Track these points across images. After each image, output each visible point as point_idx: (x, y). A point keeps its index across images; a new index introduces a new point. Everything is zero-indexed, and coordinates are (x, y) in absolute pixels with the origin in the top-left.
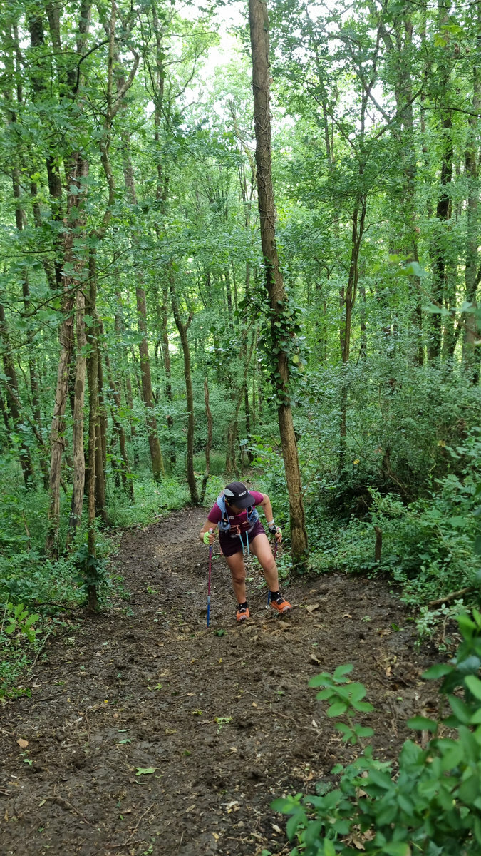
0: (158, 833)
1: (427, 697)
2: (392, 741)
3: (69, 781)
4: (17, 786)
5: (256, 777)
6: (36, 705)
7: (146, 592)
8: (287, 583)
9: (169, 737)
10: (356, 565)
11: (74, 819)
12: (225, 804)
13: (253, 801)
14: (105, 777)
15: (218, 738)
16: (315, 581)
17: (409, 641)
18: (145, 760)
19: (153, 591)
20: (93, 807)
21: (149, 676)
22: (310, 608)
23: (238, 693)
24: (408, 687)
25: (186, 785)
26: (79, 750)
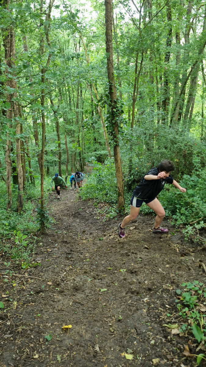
0: (120, 311)
3: (76, 295)
4: (58, 298)
5: (150, 290)
6: (45, 269)
8: (116, 219)
9: (105, 278)
11: (87, 308)
12: (143, 299)
13: (153, 297)
14: (90, 293)
15: (126, 277)
17: (180, 239)
18: (101, 286)
20: (92, 303)
21: (82, 256)
22: (131, 228)
23: (123, 260)
24: (188, 255)
25: (123, 294)
26: (74, 284)
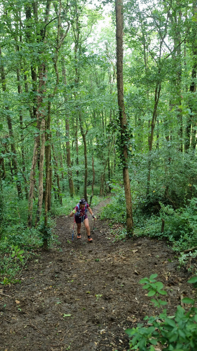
0: (72, 341)
1: (183, 290)
2: (168, 307)
3: (36, 318)
4: (15, 319)
5: (112, 320)
6: (23, 287)
7: (67, 242)
8: (124, 240)
9: (77, 302)
10: (153, 234)
11: (38, 334)
12: (100, 330)
13: (111, 329)
14: (51, 317)
15: (97, 303)
16: (136, 240)
17: (175, 266)
18: (67, 311)
19: (70, 242)
20: (46, 329)
21: (68, 277)
22: (134, 251)
23: (104, 285)
24: (175, 285)
25: (84, 322)
26: (40, 305)
